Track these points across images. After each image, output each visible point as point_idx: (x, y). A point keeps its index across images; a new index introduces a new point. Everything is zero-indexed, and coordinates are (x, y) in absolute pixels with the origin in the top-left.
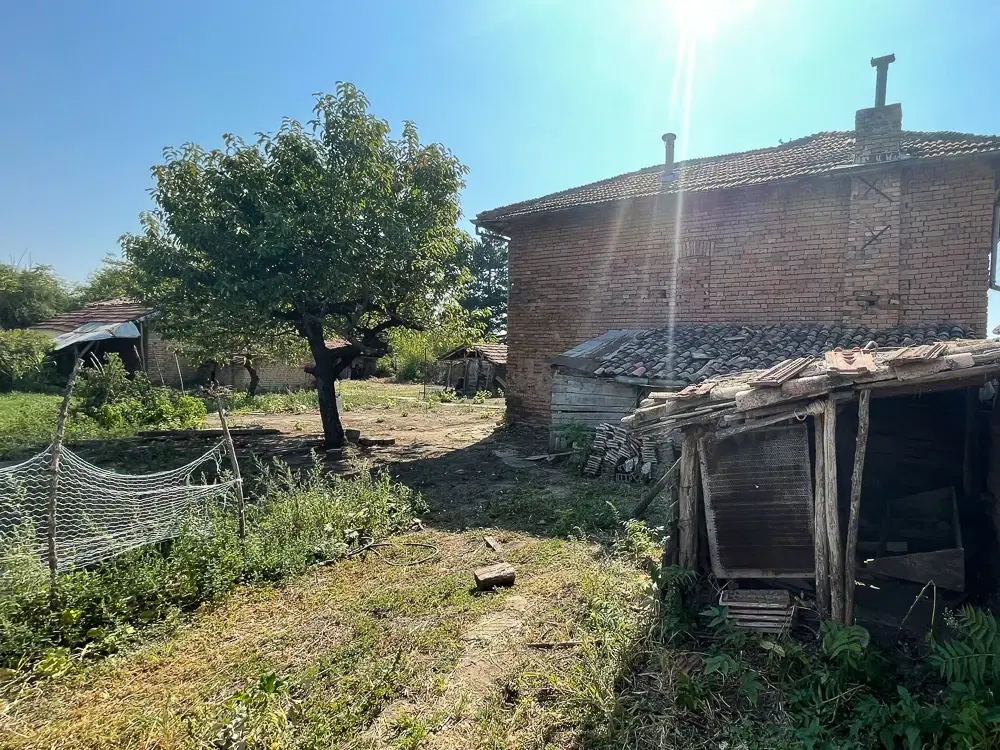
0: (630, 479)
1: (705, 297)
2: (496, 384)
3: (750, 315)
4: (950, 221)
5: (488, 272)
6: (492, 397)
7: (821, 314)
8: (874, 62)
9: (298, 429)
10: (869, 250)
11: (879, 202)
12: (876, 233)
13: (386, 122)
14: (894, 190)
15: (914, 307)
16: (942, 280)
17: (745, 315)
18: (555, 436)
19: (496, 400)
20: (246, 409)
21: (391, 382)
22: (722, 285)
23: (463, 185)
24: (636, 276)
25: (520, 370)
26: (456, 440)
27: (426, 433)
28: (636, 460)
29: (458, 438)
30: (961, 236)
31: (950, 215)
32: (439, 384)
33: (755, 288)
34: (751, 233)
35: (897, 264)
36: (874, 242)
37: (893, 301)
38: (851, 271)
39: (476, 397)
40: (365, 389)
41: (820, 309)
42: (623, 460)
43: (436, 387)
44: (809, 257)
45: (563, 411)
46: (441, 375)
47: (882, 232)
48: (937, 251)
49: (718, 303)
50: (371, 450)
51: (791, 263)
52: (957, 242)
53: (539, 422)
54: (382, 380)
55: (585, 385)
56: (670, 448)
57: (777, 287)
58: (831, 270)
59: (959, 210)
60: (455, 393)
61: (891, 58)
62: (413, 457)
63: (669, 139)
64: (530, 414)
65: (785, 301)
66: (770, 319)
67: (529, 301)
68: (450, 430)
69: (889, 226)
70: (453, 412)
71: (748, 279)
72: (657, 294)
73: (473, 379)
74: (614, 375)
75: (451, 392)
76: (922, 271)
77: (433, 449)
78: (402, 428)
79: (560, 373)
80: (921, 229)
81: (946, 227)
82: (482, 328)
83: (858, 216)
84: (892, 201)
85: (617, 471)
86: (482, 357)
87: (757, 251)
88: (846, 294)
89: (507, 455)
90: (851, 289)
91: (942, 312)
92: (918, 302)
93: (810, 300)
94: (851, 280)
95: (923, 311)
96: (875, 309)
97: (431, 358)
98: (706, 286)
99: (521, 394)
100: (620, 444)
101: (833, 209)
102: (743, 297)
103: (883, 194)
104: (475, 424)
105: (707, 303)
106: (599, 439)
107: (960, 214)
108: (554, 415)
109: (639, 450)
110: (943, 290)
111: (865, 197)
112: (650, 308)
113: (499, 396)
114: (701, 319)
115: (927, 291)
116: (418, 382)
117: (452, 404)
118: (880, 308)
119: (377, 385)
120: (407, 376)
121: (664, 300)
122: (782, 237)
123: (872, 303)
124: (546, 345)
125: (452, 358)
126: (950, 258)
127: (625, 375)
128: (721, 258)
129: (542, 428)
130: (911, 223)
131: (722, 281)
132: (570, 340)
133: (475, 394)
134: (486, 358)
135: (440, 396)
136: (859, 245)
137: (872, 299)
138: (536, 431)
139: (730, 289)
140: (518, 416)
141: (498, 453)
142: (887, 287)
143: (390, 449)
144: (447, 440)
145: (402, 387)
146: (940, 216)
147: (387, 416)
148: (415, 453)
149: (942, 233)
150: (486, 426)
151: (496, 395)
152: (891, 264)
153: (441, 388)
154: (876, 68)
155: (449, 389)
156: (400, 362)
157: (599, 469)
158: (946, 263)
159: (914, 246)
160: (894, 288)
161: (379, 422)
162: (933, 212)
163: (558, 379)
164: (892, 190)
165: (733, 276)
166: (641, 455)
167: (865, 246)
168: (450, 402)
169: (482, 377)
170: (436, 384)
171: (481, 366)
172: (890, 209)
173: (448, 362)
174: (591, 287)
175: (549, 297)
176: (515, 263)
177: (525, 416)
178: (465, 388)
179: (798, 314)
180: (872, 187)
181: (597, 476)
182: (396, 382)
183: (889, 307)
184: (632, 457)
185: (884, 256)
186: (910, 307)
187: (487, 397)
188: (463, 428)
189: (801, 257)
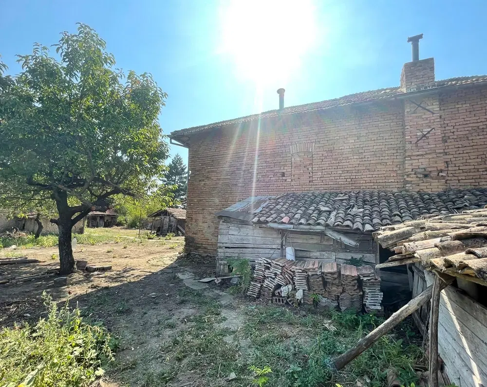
0: (285, 301)
1: (310, 175)
2: (178, 229)
3: (340, 186)
4: (471, 125)
5: (174, 177)
6: (175, 236)
7: (387, 184)
8: (410, 40)
9: (53, 259)
10: (421, 143)
11: (425, 115)
12: (425, 133)
13: (113, 56)
14: (435, 107)
15: (452, 179)
16: (470, 161)
17: (336, 186)
18: (221, 264)
19: (178, 238)
20: (30, 245)
21: (124, 228)
22: (321, 169)
23: (163, 104)
24: (265, 165)
25: (194, 221)
26: (153, 265)
27: (135, 259)
28: (290, 287)
29: (154, 264)
30: (482, 134)
31: (472, 121)
32: (148, 229)
33: (342, 169)
34: (338, 138)
35: (442, 151)
36: (423, 138)
37: (441, 174)
38: (409, 156)
39: (167, 236)
40: (109, 232)
41: (386, 181)
42: (279, 286)
43: (146, 231)
44: (377, 150)
45: (226, 248)
46: (150, 225)
47: (429, 132)
48: (465, 143)
49: (319, 179)
50: (93, 275)
51: (364, 154)
52: (478, 137)
53: (205, 252)
54: (119, 227)
55: (242, 230)
56: (320, 279)
57: (357, 168)
58: (392, 157)
59: (478, 118)
60: (155, 234)
61: (421, 36)
62: (121, 281)
63: (281, 92)
64: (199, 247)
65: (362, 177)
66: (353, 188)
67: (200, 181)
68: (150, 257)
69: (434, 128)
70: (153, 244)
71: (338, 165)
72: (279, 175)
73: (166, 227)
74: (267, 222)
75: (154, 234)
76: (456, 156)
77: (136, 273)
78: (121, 257)
79: (224, 222)
80: (452, 131)
81: (470, 129)
82: (172, 197)
83: (411, 124)
84: (433, 113)
85: (274, 295)
86: (171, 216)
87: (343, 148)
88: (407, 170)
89: (186, 277)
90: (410, 167)
91: (473, 181)
92: (455, 175)
93: (380, 176)
94: (410, 162)
95: (459, 180)
96: (429, 179)
97: (145, 216)
98: (310, 169)
99: (195, 235)
100: (276, 274)
101: (391, 121)
102: (334, 175)
103: (427, 110)
104: (166, 252)
105: (311, 179)
106: (259, 270)
107: (479, 121)
108: (219, 250)
109: (292, 279)
110: (473, 167)
111: (415, 112)
112: (275, 183)
113: (179, 236)
114: (308, 189)
115: (461, 168)
116: (137, 229)
117: (153, 240)
118: (432, 178)
119: (116, 230)
120: (132, 226)
121: (284, 178)
122: (358, 139)
123: (426, 176)
124: (210, 206)
125: (155, 216)
126: (474, 147)
127: (275, 222)
128: (318, 153)
129: (207, 256)
130: (445, 127)
131: (320, 166)
132: (225, 203)
133: (166, 235)
134: (172, 216)
135: (148, 236)
136: (414, 140)
137: (426, 173)
138: (203, 257)
139: (326, 170)
140: (192, 248)
141: (180, 275)
142: (436, 165)
143: (107, 274)
144: (147, 265)
145: (128, 231)
146: (465, 123)
147: (115, 248)
148: (123, 277)
149: (468, 132)
150: (172, 254)
151: (177, 235)
152: (437, 151)
153: (150, 231)
154: (411, 42)
155: (153, 232)
156: (129, 218)
157: (259, 293)
158: (472, 151)
159: (449, 141)
160: (442, 166)
161: (108, 252)
162: (458, 120)
163: (223, 226)
164: (434, 107)
165: (327, 163)
166: (294, 283)
167: (418, 141)
168: (152, 239)
169: (170, 226)
170: (147, 229)
171: (170, 220)
172: (433, 118)
173: (154, 218)
174: (238, 172)
175: (212, 178)
176: (193, 159)
177: (197, 248)
178: (161, 231)
179: (372, 184)
180: (419, 106)
181: (258, 298)
182: (126, 229)
183: (438, 177)
184: (287, 284)
185: (432, 146)
186: (449, 178)
187: (173, 236)
188: (157, 256)
189: (371, 150)
